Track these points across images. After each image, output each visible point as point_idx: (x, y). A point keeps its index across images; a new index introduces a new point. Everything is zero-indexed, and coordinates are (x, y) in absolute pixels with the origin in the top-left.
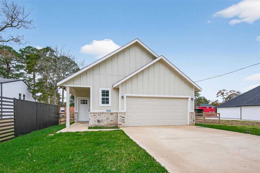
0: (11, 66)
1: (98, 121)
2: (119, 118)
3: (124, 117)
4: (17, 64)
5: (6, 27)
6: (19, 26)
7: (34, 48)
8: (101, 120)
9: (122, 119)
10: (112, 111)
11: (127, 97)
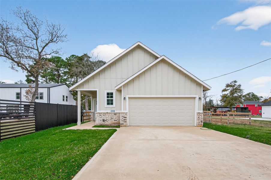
0: (61, 73)
1: (104, 120)
2: (121, 118)
3: (125, 117)
4: (64, 70)
5: (49, 43)
6: (57, 41)
7: (76, 55)
8: (105, 119)
9: (124, 119)
10: (116, 112)
11: (129, 98)
